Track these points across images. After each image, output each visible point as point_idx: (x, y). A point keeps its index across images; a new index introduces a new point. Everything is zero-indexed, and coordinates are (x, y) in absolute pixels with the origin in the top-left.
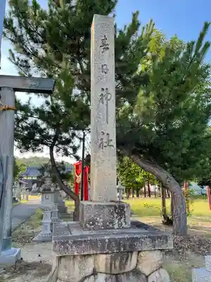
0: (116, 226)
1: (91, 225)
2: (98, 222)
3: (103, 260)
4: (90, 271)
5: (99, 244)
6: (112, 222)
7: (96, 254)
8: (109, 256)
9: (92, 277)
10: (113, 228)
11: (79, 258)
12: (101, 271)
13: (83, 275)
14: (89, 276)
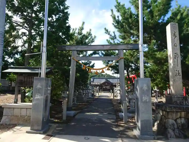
0: (184, 104)
1: (175, 103)
2: (178, 102)
3: (183, 114)
4: (179, 116)
5: (182, 109)
6: (183, 103)
7: (181, 112)
8: (186, 112)
9: (180, 118)
10: (183, 105)
11: (175, 112)
12: (183, 117)
13: (176, 118)
14: (179, 118)
